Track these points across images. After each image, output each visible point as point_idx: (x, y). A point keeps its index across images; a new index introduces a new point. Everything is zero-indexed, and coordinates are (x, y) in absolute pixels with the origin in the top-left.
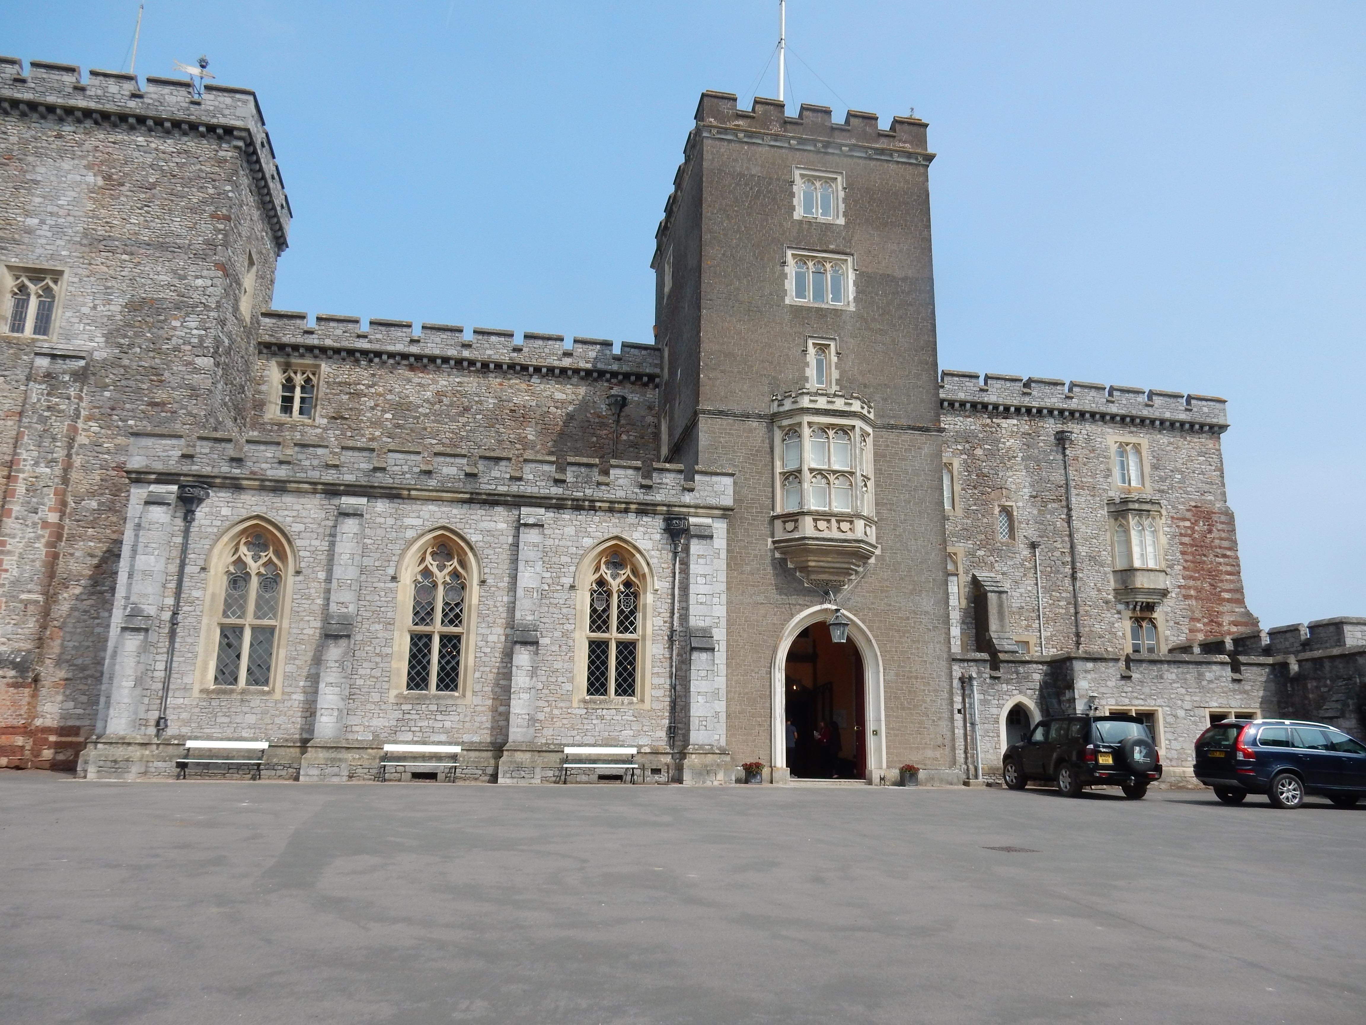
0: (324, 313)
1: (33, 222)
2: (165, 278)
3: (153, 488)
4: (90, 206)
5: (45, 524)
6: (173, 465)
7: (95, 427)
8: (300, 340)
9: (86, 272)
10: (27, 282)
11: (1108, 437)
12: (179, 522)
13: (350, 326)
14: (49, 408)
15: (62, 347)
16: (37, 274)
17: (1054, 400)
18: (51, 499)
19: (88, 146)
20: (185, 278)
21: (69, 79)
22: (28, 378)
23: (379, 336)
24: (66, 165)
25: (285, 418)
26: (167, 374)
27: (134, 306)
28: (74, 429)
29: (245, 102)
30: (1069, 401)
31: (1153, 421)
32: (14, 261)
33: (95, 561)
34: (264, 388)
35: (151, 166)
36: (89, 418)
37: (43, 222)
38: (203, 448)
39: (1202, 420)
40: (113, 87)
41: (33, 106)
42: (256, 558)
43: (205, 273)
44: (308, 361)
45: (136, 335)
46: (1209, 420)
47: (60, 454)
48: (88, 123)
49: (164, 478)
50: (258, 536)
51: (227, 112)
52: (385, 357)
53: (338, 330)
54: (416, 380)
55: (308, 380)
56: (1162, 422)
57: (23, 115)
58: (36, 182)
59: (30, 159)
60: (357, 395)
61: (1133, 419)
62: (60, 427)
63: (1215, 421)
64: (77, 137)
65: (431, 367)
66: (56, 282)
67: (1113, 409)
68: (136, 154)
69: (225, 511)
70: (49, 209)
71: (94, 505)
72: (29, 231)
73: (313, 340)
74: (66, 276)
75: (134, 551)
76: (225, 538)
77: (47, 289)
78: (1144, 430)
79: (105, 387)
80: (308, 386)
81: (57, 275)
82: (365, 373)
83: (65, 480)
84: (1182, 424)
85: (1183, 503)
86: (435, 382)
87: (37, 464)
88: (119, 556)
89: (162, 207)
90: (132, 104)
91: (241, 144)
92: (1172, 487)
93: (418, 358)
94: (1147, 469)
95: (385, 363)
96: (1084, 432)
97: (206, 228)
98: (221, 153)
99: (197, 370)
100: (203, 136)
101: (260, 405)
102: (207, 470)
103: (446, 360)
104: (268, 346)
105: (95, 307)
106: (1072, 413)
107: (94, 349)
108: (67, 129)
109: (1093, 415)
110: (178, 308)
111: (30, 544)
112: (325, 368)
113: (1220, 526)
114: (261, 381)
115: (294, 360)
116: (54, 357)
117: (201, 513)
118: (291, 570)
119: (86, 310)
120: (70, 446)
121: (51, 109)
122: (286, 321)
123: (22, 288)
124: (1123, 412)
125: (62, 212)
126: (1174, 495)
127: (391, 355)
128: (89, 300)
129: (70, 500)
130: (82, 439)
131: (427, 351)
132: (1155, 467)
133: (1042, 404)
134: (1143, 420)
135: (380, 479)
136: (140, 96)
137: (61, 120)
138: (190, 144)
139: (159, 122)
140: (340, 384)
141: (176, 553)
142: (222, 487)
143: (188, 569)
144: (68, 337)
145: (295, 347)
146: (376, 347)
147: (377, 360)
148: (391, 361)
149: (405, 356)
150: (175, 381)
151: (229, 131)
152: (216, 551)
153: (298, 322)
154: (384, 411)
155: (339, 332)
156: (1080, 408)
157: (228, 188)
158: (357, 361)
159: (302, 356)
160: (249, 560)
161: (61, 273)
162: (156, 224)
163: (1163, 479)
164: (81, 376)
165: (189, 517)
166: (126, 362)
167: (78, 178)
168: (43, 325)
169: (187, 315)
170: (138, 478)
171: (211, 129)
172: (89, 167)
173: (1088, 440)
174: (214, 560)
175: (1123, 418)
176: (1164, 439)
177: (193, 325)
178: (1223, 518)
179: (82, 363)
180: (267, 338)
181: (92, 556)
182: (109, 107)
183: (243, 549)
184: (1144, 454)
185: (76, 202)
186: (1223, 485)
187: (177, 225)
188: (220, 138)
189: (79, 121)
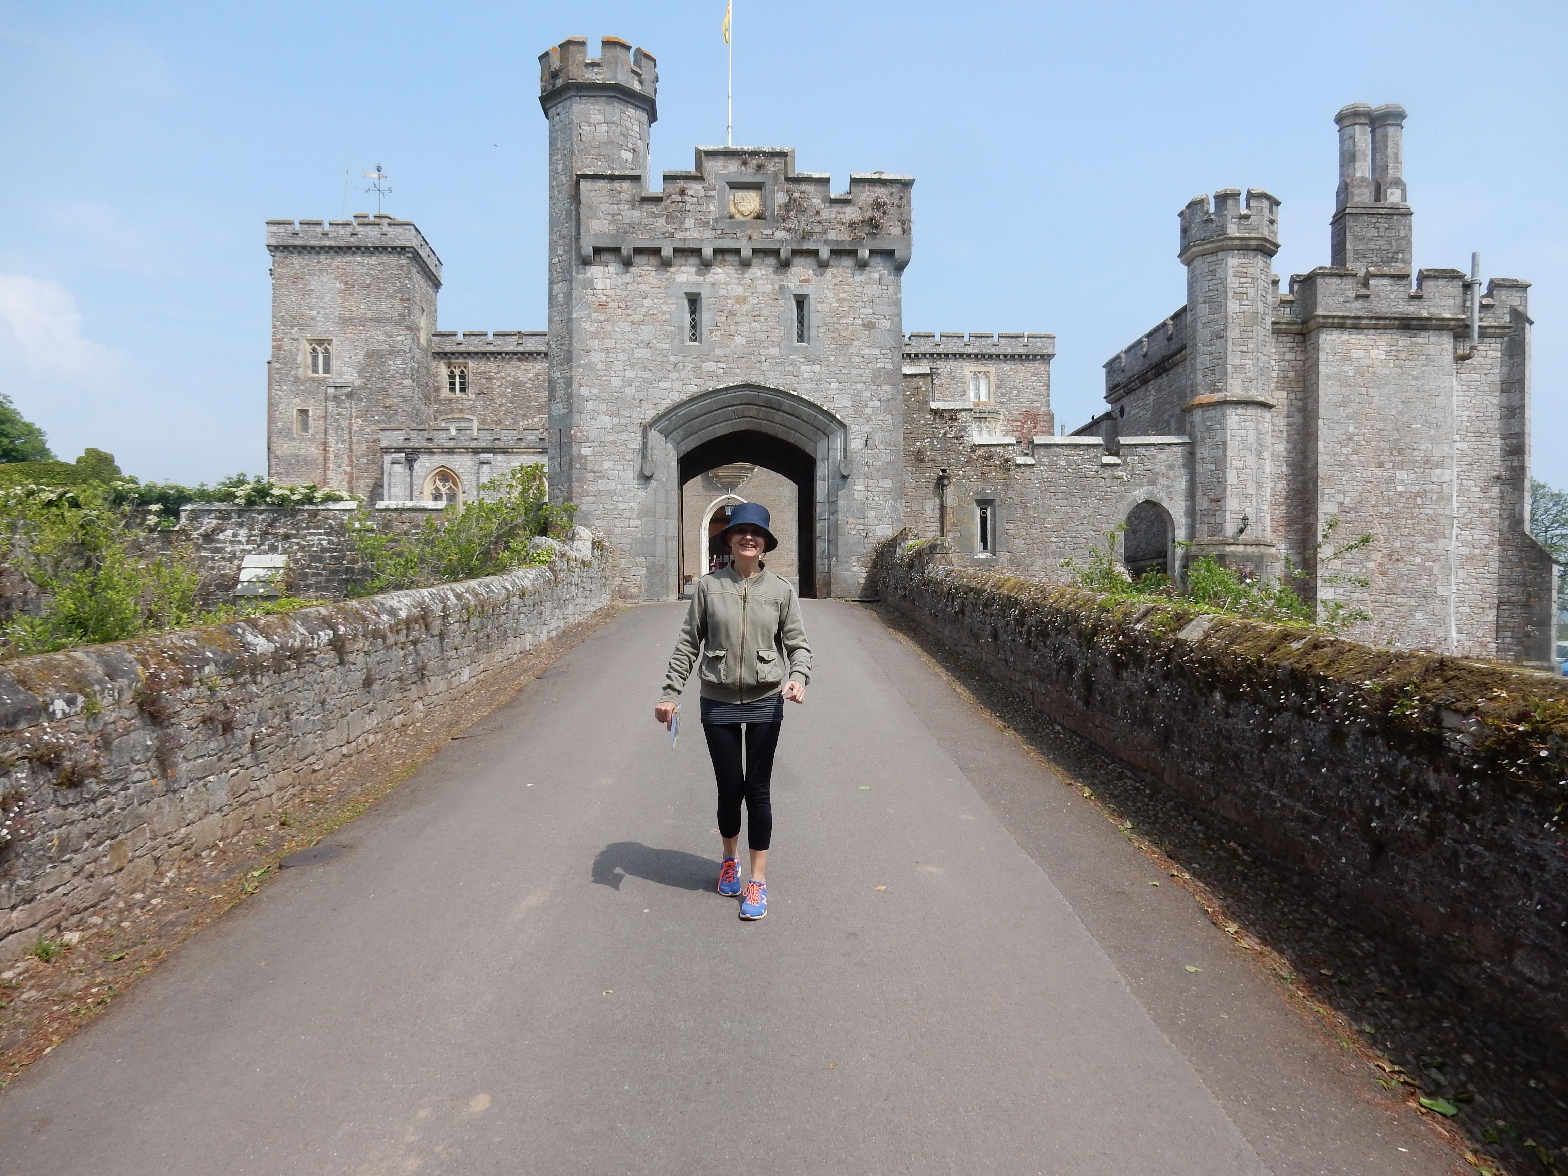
0: (468, 330)
1: (314, 313)
2: (382, 338)
3: (394, 455)
4: (340, 301)
5: (346, 473)
6: (401, 444)
7: (359, 421)
8: (455, 349)
9: (344, 339)
10: (316, 347)
11: (965, 369)
12: (408, 471)
13: (482, 337)
14: (338, 414)
15: (340, 381)
16: (320, 342)
17: (926, 347)
18: (346, 461)
19: (334, 266)
20: (391, 336)
21: (318, 229)
22: (326, 399)
23: (499, 342)
24: (325, 278)
25: (452, 395)
26: (390, 391)
27: (370, 355)
28: (350, 424)
29: (409, 230)
30: (937, 347)
31: (998, 356)
32: (309, 336)
33: (370, 489)
34: (438, 379)
35: (367, 274)
36: (357, 417)
37: (319, 313)
38: (414, 434)
39: (1035, 352)
40: (341, 231)
41: (304, 247)
42: (444, 486)
43: (401, 332)
44: (461, 361)
45: (373, 371)
46: (1040, 352)
47: (346, 437)
48: (332, 253)
49: (399, 450)
50: (444, 475)
51: (400, 237)
52: (504, 355)
53: (475, 340)
54: (523, 367)
55: (462, 372)
56: (1005, 356)
57: (300, 252)
58: (312, 290)
59: (307, 277)
60: (490, 379)
61: (983, 356)
62: (344, 423)
63: (1045, 352)
64: (328, 261)
65: (531, 358)
66: (329, 344)
67: (969, 350)
68: (358, 268)
69: (428, 464)
70: (321, 305)
71: (365, 461)
72: (313, 319)
73: (462, 348)
74: (334, 341)
75: (390, 486)
76: (429, 478)
77: (326, 349)
78: (993, 362)
79: (361, 400)
80: (463, 376)
81: (330, 341)
82: (493, 365)
83: (351, 450)
84: (1020, 356)
85: (1017, 410)
86: (534, 367)
87: (337, 443)
88: (382, 486)
89: (375, 297)
90: (352, 239)
91: (410, 255)
92: (1010, 399)
93: (523, 353)
94: (993, 389)
95: (504, 358)
96: (948, 367)
97: (399, 307)
98: (401, 262)
99: (404, 387)
100: (390, 252)
101: (437, 389)
102: (417, 445)
103: (539, 354)
104: (438, 353)
105: (350, 358)
106: (939, 355)
107: (354, 380)
108: (322, 257)
109: (954, 355)
110: (391, 354)
111: (340, 483)
112: (471, 364)
113: (1042, 424)
114: (436, 375)
115: (453, 361)
116: (336, 387)
117: (417, 466)
118: (461, 492)
119: (346, 359)
120: (350, 433)
121: (313, 248)
122: (446, 338)
123: (314, 350)
124: (976, 351)
125: (327, 306)
126: (1010, 405)
127: (507, 353)
128: (347, 354)
129: (354, 459)
130: (355, 428)
131: (528, 349)
132: (998, 387)
133: (918, 351)
134: (991, 356)
135: (498, 444)
136: (356, 235)
137: (318, 253)
138: (385, 258)
139: (367, 248)
140: (480, 373)
141: (408, 486)
142: (425, 452)
143: (414, 493)
144: (341, 375)
145: (453, 353)
146: (498, 349)
147: (499, 357)
148: (508, 357)
149: (515, 353)
150: (394, 393)
151: (403, 248)
152: (426, 484)
153: (453, 337)
154: (506, 388)
155: (476, 342)
156: (945, 351)
157: (407, 282)
158: (488, 359)
159: (457, 358)
160: (441, 487)
161: (332, 340)
162: (374, 307)
163: (1003, 395)
164: (350, 396)
165: (411, 468)
166: (370, 386)
167: (332, 285)
168: (327, 369)
169: (396, 357)
170: (386, 451)
171: (394, 248)
172: (336, 278)
173: (950, 373)
174: (425, 488)
175: (976, 355)
176: (1007, 367)
177: (399, 362)
178: (1046, 418)
179: (350, 389)
180: (437, 350)
181: (368, 486)
182: (341, 243)
183: (438, 482)
184: (991, 378)
185: (333, 299)
186: (1048, 395)
187: (384, 306)
188: (399, 253)
189: (328, 253)
